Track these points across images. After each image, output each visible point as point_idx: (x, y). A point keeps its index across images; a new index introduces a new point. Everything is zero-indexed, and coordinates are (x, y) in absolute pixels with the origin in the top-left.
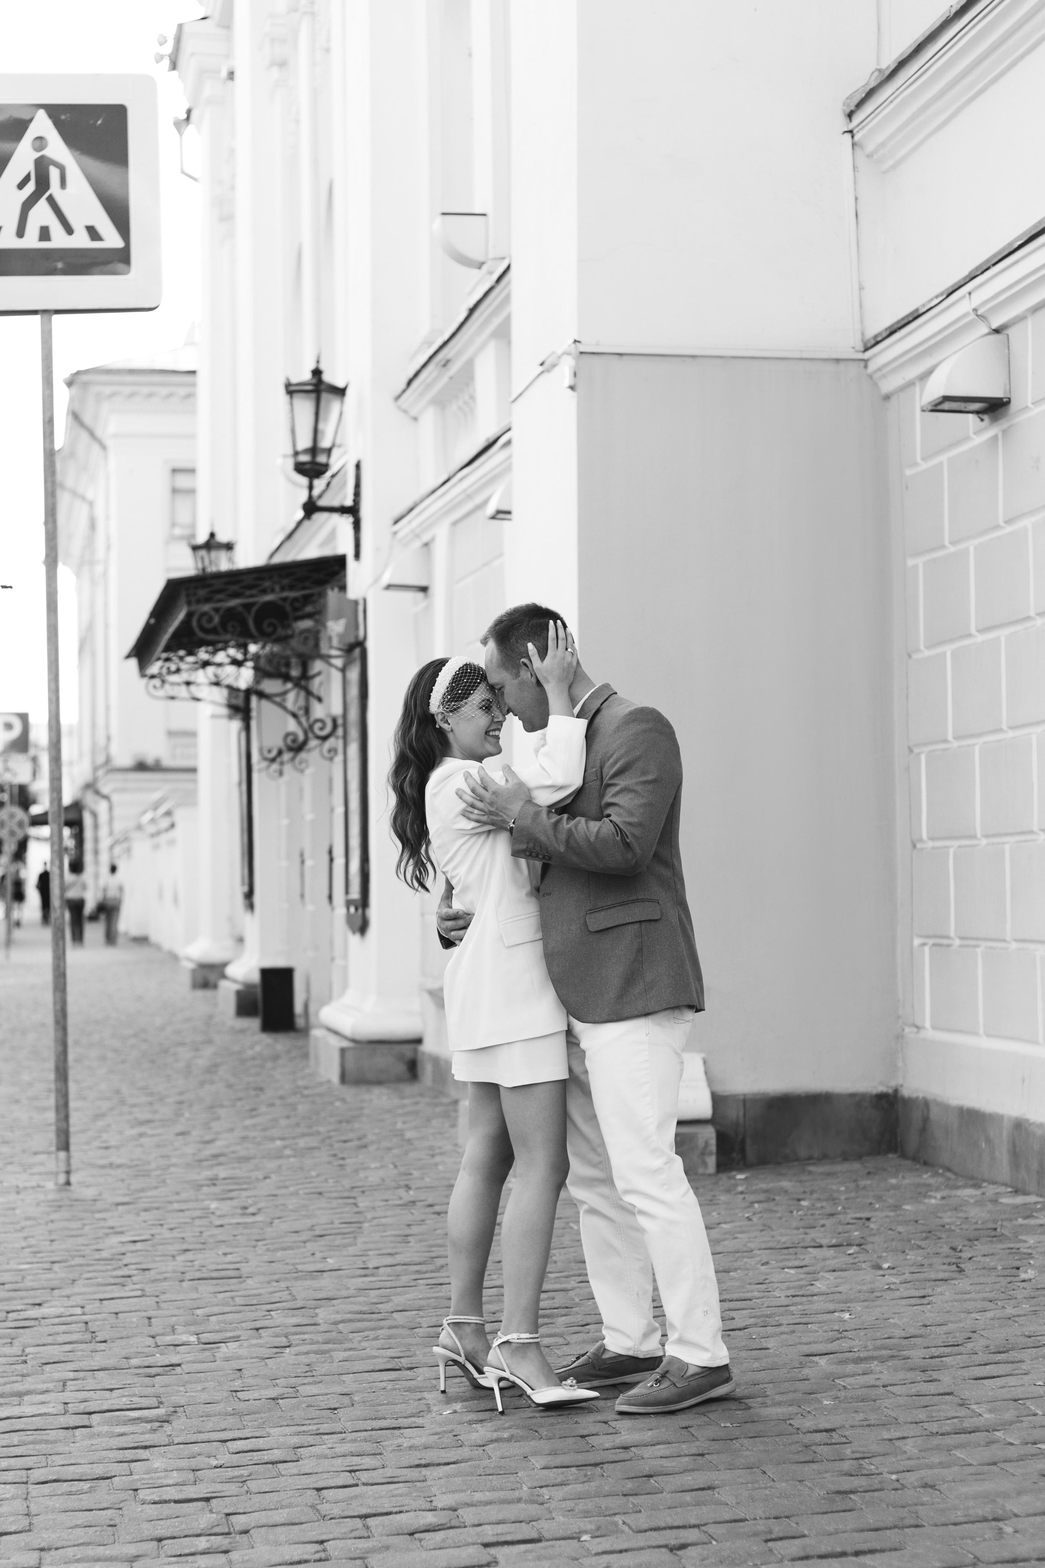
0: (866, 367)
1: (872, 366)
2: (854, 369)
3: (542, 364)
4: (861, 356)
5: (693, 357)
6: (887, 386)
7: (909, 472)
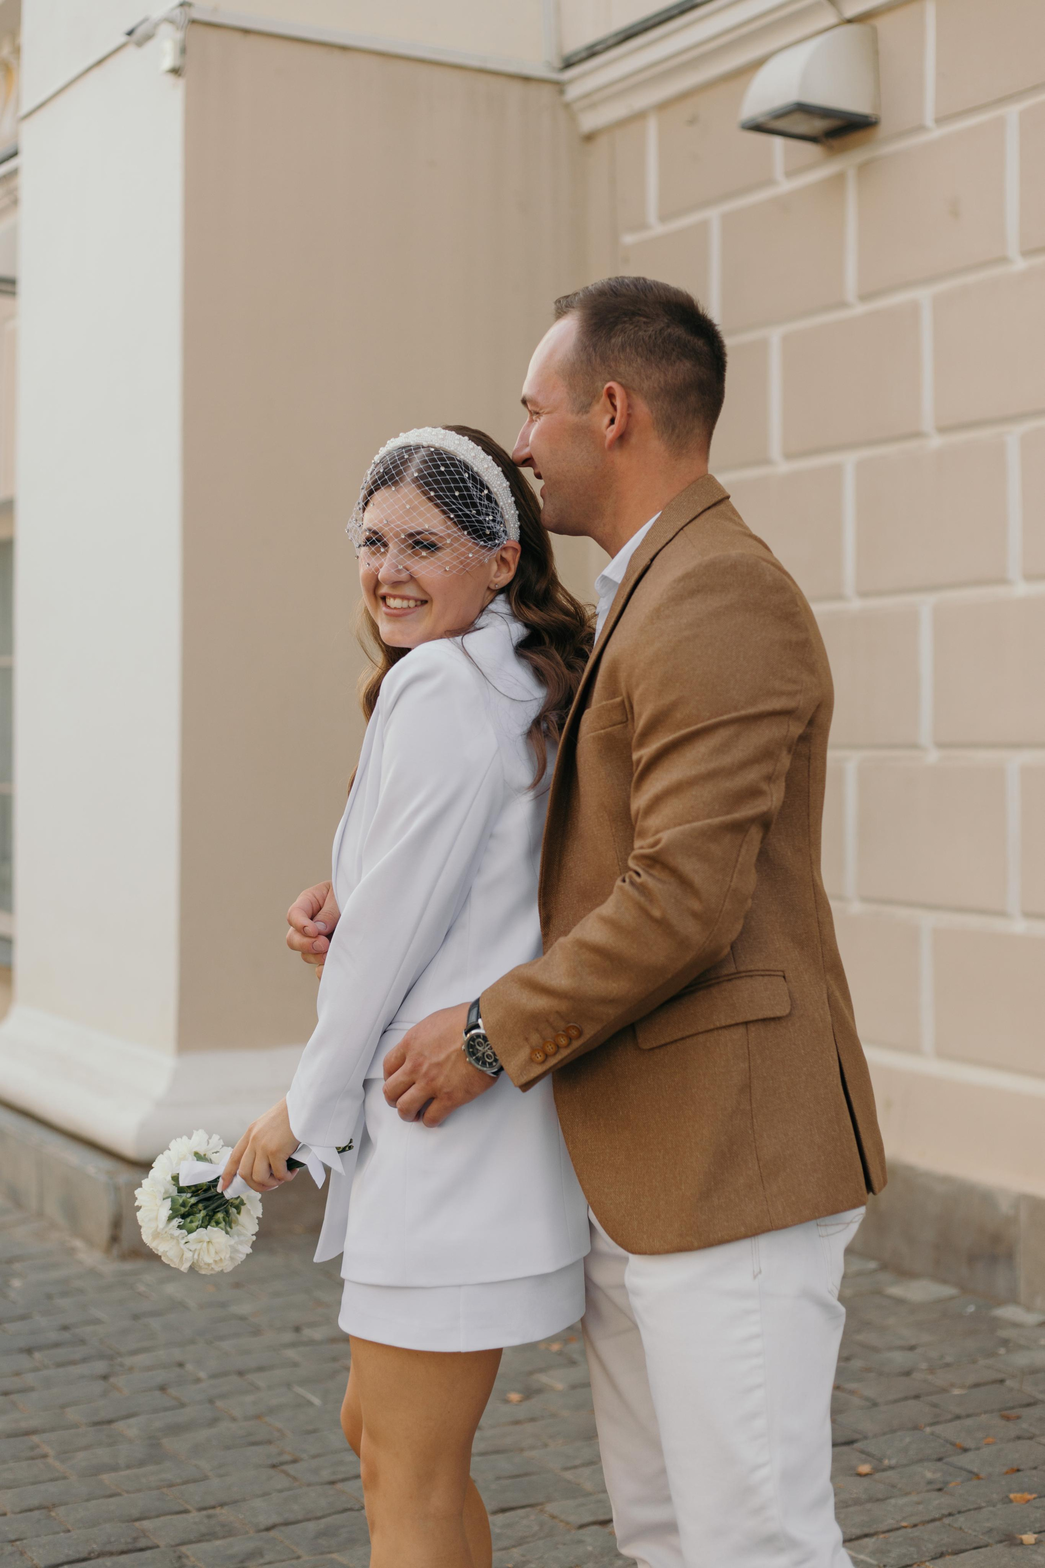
0: (562, 92)
1: (573, 92)
2: (546, 94)
3: (130, 33)
4: (554, 76)
5: (344, 48)
6: (589, 121)
7: (629, 239)
